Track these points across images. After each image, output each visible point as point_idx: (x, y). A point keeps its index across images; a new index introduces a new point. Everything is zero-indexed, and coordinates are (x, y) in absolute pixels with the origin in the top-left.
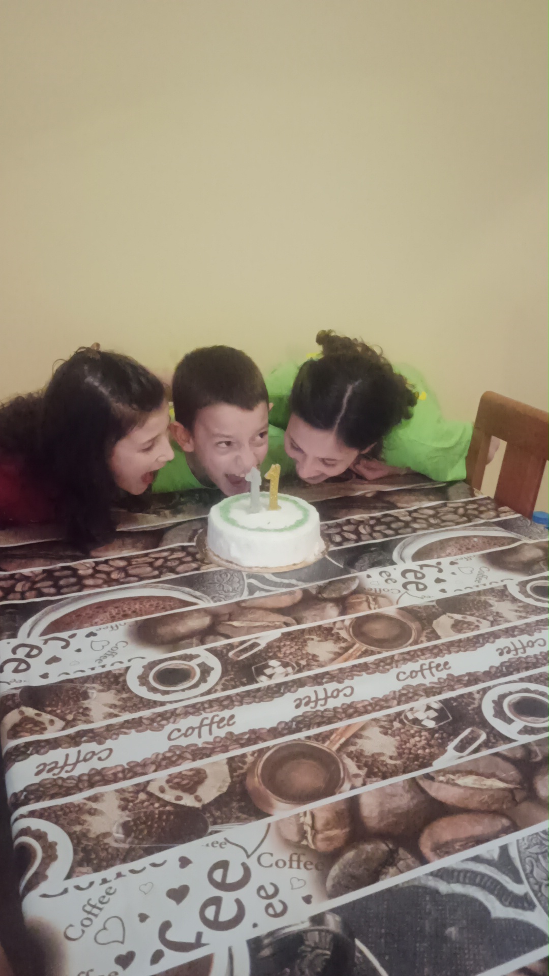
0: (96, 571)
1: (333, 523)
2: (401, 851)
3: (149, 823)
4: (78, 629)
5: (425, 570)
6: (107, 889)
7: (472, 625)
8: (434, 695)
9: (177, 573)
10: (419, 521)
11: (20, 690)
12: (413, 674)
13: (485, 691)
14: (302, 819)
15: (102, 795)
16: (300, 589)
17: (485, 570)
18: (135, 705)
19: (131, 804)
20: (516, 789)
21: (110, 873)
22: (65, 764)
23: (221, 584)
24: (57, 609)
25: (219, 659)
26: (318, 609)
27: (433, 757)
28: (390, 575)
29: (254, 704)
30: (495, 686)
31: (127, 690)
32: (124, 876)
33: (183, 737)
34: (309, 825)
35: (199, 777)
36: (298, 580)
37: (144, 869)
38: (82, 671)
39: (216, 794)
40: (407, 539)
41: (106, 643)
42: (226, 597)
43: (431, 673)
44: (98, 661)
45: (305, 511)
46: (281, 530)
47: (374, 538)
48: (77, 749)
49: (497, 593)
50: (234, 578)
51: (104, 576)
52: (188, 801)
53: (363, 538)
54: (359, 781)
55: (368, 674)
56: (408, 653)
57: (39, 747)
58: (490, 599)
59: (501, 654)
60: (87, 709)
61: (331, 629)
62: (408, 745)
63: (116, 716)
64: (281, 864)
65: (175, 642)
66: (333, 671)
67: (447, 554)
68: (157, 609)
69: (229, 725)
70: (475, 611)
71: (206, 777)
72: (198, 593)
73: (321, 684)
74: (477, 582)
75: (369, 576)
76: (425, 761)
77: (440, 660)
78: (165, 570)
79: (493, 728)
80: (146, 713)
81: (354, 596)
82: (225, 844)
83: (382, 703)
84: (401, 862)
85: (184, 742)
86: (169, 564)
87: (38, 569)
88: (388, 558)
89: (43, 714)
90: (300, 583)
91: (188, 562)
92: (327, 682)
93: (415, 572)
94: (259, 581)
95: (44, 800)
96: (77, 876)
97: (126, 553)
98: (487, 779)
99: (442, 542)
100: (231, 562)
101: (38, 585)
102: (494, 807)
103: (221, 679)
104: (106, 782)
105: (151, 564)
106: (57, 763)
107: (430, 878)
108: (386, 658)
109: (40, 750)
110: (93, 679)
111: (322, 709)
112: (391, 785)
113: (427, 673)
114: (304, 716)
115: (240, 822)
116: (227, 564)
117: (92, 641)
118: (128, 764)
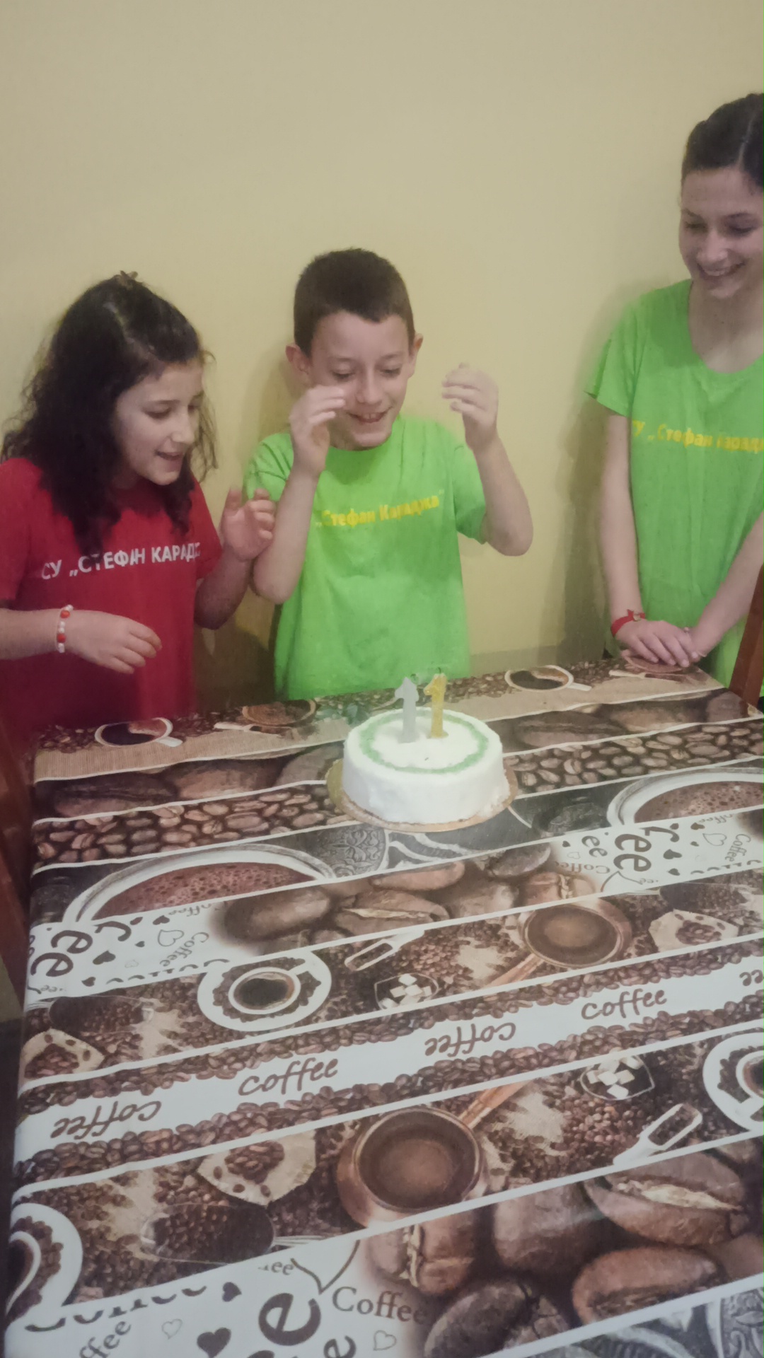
0: (185, 821)
1: (527, 755)
2: (544, 1302)
3: (192, 1225)
4: (145, 910)
5: (653, 837)
6: (117, 1326)
7: (709, 931)
8: (633, 1046)
9: (293, 828)
10: (655, 754)
11: (52, 1003)
12: (608, 1008)
13: (712, 1043)
14: (406, 1238)
15: (135, 1174)
16: (463, 860)
17: (743, 839)
18: (203, 1035)
19: (172, 1193)
20: (735, 1212)
21: (124, 1300)
22: (94, 1123)
23: (351, 848)
24: (123, 877)
25: (332, 969)
26: (483, 895)
27: (617, 1148)
28: (598, 843)
29: (368, 1044)
30: (728, 1036)
31: (195, 1011)
32: (145, 1306)
33: (260, 1090)
34: (415, 1248)
35: (272, 1156)
36: (463, 845)
37: (173, 1298)
38: (141, 977)
39: (293, 1186)
40: (634, 784)
41: (180, 934)
42: (356, 869)
43: (635, 1008)
44: (164, 963)
45: (484, 741)
46: (442, 771)
47: (585, 782)
48: (113, 1099)
49: (756, 879)
50: (371, 839)
51: (193, 829)
52: (251, 1194)
53: (568, 780)
54: (499, 1181)
55: (541, 1004)
56: (605, 973)
57: (62, 1093)
58: (744, 889)
59: (747, 982)
60: (137, 1037)
61: (498, 927)
62: (581, 1126)
63: (175, 1050)
64: (365, 1307)
65: (272, 938)
66: (489, 997)
67: (690, 811)
68: (258, 884)
69: (327, 1075)
70: (717, 909)
71: (281, 1159)
72: (317, 862)
73: (468, 1016)
74: (728, 859)
75: (566, 844)
76: (603, 1155)
77: (651, 988)
78: (277, 822)
79: (714, 1107)
80: (215, 1049)
81: (540, 876)
82: (292, 1268)
83: (554, 1054)
84: (541, 1321)
85: (260, 1098)
86: (285, 812)
87: (108, 815)
88: (600, 815)
89: (78, 1041)
90: (463, 851)
91: (311, 811)
92: (478, 1015)
93: (637, 839)
94: (408, 846)
95: (56, 1177)
96: (81, 1301)
97: (228, 795)
98: (692, 1193)
99: (685, 791)
100: (371, 814)
101: (103, 840)
102: (694, 1242)
103: (327, 1001)
104: (144, 1155)
105: (259, 812)
106: (83, 1119)
107: (580, 1350)
108: (571, 980)
109: (64, 1097)
110: (153, 991)
111: (464, 1057)
112: (544, 1192)
113: (628, 1007)
114: (437, 1068)
115: (319, 1234)
116: (366, 815)
117: (162, 931)
118: (178, 1128)
